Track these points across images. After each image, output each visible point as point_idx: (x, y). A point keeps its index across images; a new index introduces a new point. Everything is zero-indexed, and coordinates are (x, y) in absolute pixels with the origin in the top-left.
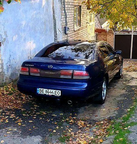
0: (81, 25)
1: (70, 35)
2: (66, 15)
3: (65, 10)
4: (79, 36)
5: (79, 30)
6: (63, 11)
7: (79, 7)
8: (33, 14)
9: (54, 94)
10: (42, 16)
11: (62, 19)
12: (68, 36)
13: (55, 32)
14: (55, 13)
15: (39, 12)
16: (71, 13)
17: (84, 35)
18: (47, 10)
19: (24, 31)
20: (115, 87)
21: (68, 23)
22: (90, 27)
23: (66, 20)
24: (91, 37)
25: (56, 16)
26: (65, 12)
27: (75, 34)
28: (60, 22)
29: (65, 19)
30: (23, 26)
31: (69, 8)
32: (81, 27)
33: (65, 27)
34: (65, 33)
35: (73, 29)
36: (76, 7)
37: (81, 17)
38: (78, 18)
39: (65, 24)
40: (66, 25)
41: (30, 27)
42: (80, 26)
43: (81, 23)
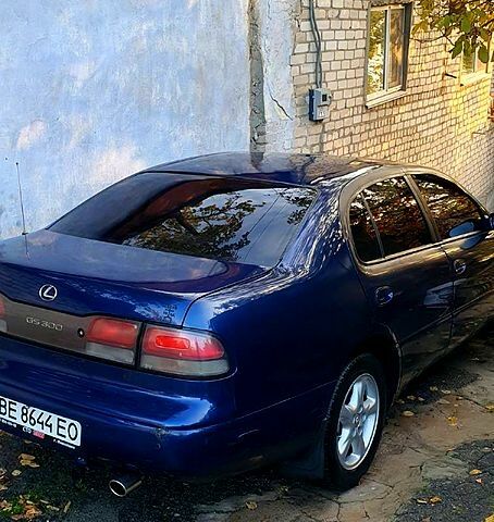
0: (410, 84)
1: (339, 125)
2: (318, 41)
3: (312, 19)
4: (394, 128)
5: (395, 103)
6: (305, 26)
7: (400, 6)
8: (133, 34)
9: (54, 434)
10: (185, 44)
11: (300, 59)
12: (324, 132)
13: (258, 111)
14: (262, 30)
15: (171, 28)
16: (350, 34)
17: (425, 126)
18: (216, 18)
19: (84, 104)
20: (468, 389)
21: (329, 77)
22: (463, 94)
23: (318, 64)
24: (469, 133)
25: (265, 43)
26: (314, 29)
27: (369, 122)
28: (286, 73)
29: (311, 58)
30: (79, 84)
31: (340, 9)
32: (408, 92)
33: (311, 92)
34: (311, 119)
35: (360, 101)
36: (387, 8)
37: (412, 52)
38: (394, 55)
39: (312, 80)
40: (318, 83)
41: (116, 90)
42: (403, 89)
43: (409, 76)
